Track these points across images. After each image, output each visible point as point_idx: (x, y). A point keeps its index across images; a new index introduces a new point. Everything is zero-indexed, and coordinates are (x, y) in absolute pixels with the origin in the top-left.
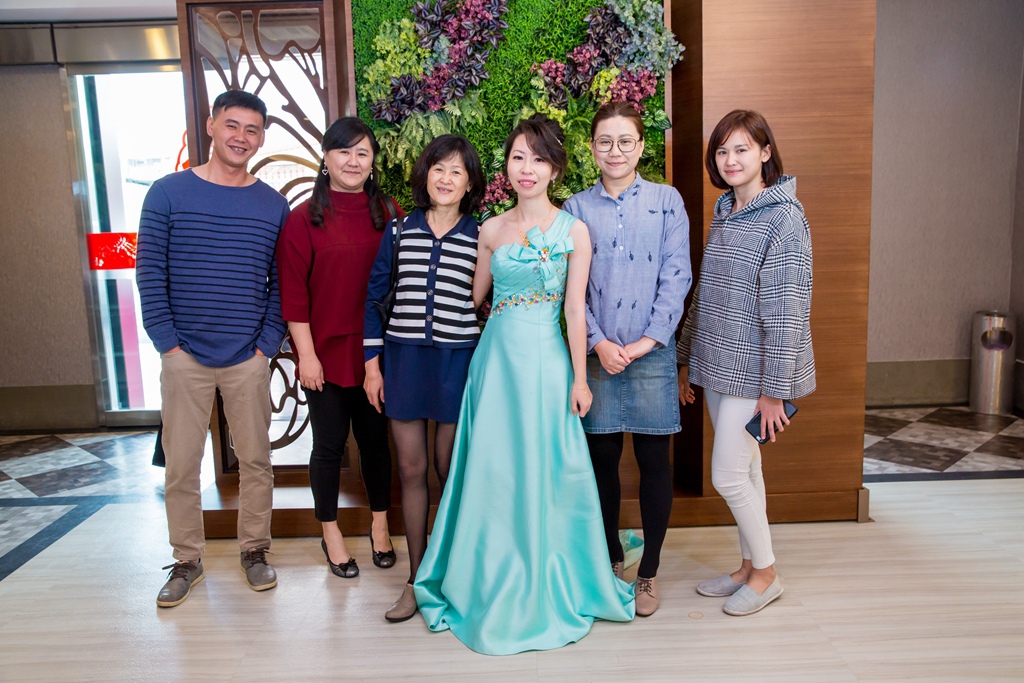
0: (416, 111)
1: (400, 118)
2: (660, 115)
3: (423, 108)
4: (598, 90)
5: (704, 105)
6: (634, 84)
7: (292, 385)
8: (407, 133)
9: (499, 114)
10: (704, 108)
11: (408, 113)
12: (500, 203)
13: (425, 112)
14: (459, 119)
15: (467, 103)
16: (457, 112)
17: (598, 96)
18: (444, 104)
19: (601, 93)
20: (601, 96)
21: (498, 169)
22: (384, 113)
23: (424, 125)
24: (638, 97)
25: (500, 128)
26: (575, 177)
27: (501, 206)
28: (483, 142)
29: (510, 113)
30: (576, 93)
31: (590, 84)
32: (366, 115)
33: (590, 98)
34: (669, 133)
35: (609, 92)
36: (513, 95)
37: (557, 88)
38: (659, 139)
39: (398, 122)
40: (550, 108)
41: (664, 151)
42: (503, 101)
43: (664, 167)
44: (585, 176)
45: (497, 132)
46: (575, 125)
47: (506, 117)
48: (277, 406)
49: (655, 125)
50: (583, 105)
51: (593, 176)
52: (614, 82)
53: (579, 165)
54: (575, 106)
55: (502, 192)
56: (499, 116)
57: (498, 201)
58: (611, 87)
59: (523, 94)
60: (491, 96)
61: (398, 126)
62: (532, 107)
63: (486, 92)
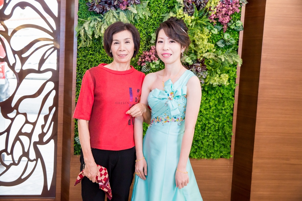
0: (113, 9)
1: (103, 11)
2: (238, 23)
3: (116, 7)
4: (210, 7)
5: (265, 20)
6: (230, 6)
7: (26, 150)
8: (107, 19)
9: (156, 15)
10: (265, 22)
11: (108, 9)
12: (153, 62)
13: (117, 10)
14: (135, 15)
15: (141, 7)
16: (135, 12)
17: (210, 10)
18: (128, 6)
19: (212, 9)
20: (211, 11)
21: (152, 44)
22: (95, 7)
23: (117, 16)
24: (230, 13)
25: (155, 22)
26: (193, 52)
27: (153, 64)
28: (146, 29)
29: (162, 15)
30: (198, 8)
31: (206, 4)
32: (84, 8)
33: (206, 11)
34: (242, 33)
35: (216, 9)
36: (163, 6)
37: (188, 4)
38: (236, 35)
39: (102, 13)
40: (185, 14)
41: (238, 42)
42: (158, 8)
43: (237, 51)
44: (199, 52)
45: (154, 24)
46: (197, 24)
47: (159, 17)
48: (17, 162)
49: (235, 28)
50: (201, 15)
51: (204, 52)
52: (219, 4)
53: (196, 45)
54: (197, 15)
55: (154, 56)
56: (155, 16)
57: (152, 61)
58: (217, 6)
59: (169, 6)
60: (152, 5)
61: (102, 16)
62: (175, 12)
63: (149, 3)
